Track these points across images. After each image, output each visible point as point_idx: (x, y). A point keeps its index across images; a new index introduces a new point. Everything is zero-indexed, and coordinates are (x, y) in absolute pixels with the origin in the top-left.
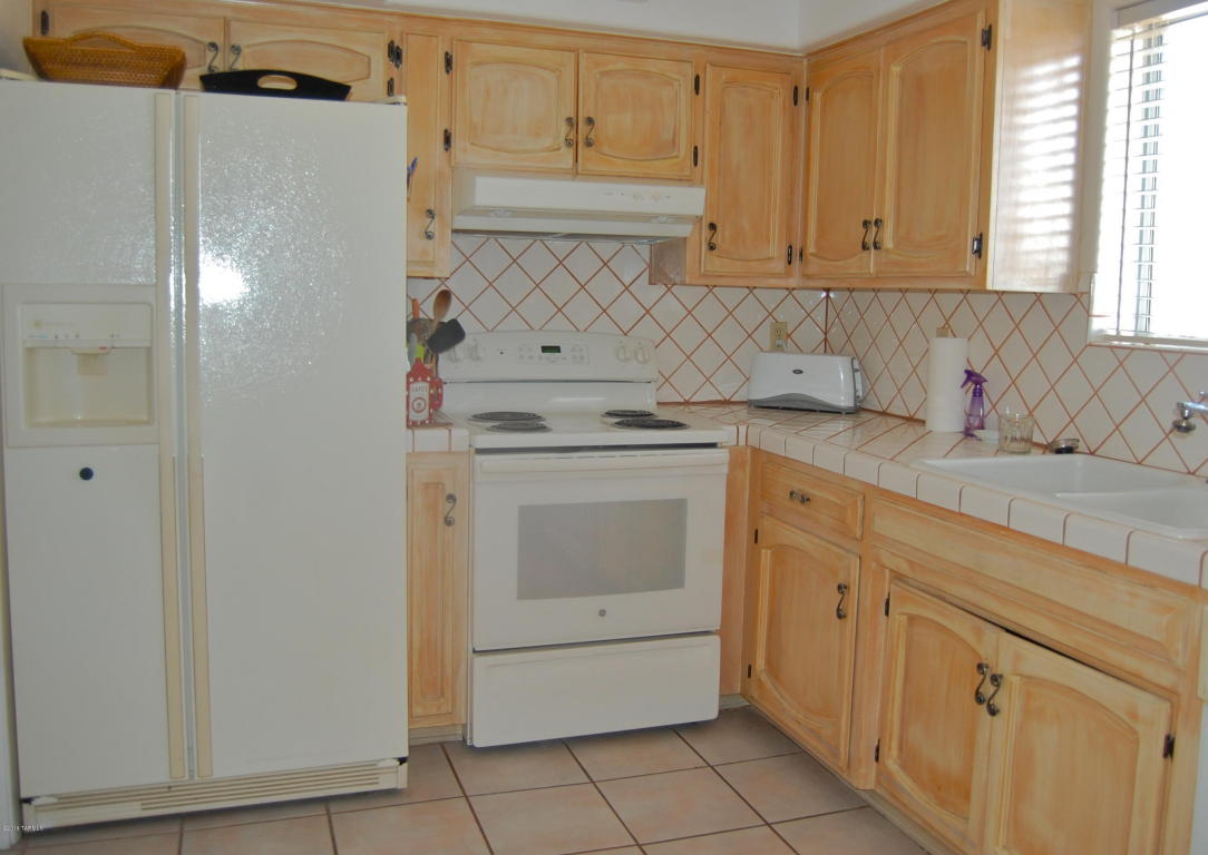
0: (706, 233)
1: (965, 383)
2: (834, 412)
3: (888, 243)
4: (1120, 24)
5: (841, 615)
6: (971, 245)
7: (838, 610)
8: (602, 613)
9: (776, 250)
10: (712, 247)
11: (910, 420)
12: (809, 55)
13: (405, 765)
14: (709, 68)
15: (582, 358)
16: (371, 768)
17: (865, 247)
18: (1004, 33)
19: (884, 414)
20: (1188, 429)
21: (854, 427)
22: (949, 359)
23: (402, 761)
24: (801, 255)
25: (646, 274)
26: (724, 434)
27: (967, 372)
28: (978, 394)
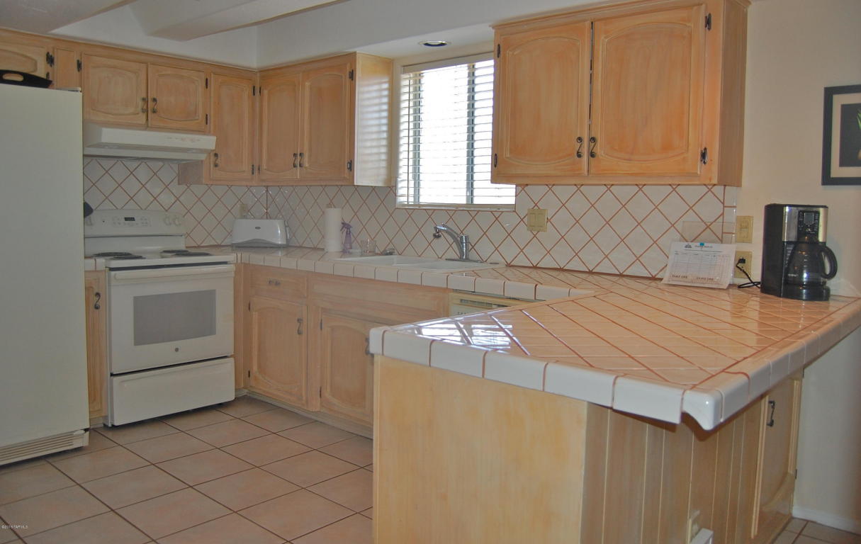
0: (213, 158)
1: (342, 228)
2: (278, 247)
3: (307, 165)
4: (404, 72)
5: (299, 333)
6: (347, 166)
7: (298, 330)
8: (177, 350)
9: (246, 167)
10: (216, 165)
11: (315, 249)
12: (260, 71)
13: (88, 433)
14: (212, 75)
15: (147, 223)
16: (70, 436)
17: (295, 166)
18: (358, 74)
19: (301, 247)
20: (439, 237)
21: (286, 255)
22: (334, 217)
23: (86, 430)
24: (259, 169)
25: (177, 179)
26: (231, 257)
27: (343, 223)
28: (348, 234)
